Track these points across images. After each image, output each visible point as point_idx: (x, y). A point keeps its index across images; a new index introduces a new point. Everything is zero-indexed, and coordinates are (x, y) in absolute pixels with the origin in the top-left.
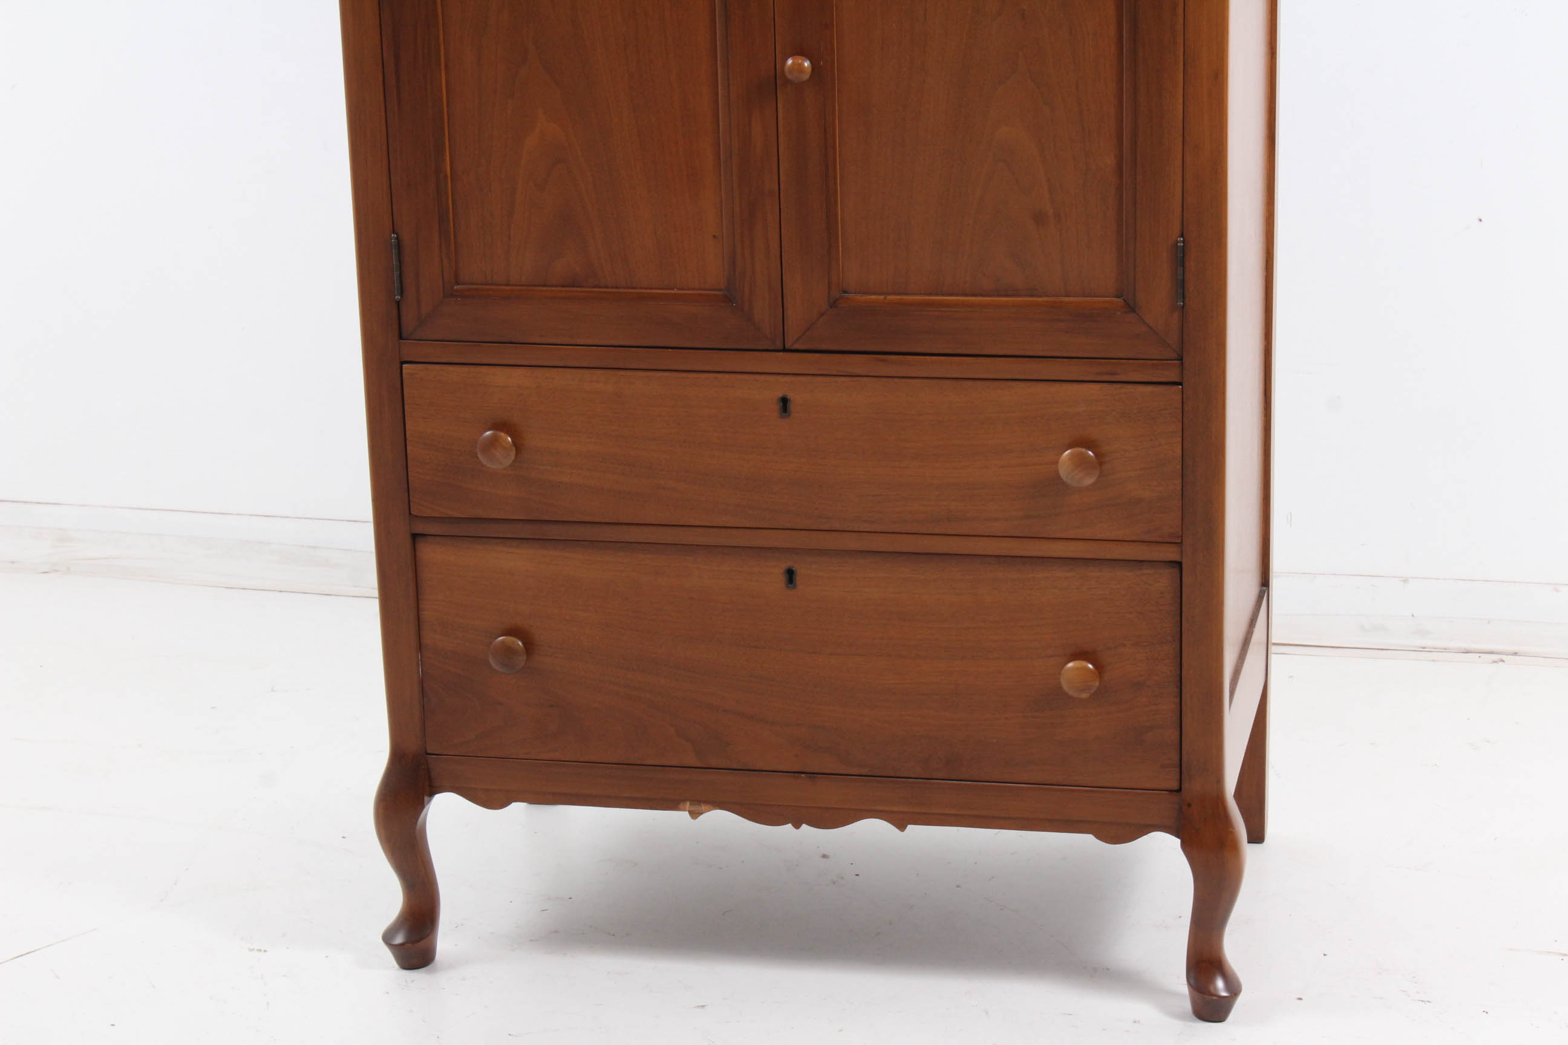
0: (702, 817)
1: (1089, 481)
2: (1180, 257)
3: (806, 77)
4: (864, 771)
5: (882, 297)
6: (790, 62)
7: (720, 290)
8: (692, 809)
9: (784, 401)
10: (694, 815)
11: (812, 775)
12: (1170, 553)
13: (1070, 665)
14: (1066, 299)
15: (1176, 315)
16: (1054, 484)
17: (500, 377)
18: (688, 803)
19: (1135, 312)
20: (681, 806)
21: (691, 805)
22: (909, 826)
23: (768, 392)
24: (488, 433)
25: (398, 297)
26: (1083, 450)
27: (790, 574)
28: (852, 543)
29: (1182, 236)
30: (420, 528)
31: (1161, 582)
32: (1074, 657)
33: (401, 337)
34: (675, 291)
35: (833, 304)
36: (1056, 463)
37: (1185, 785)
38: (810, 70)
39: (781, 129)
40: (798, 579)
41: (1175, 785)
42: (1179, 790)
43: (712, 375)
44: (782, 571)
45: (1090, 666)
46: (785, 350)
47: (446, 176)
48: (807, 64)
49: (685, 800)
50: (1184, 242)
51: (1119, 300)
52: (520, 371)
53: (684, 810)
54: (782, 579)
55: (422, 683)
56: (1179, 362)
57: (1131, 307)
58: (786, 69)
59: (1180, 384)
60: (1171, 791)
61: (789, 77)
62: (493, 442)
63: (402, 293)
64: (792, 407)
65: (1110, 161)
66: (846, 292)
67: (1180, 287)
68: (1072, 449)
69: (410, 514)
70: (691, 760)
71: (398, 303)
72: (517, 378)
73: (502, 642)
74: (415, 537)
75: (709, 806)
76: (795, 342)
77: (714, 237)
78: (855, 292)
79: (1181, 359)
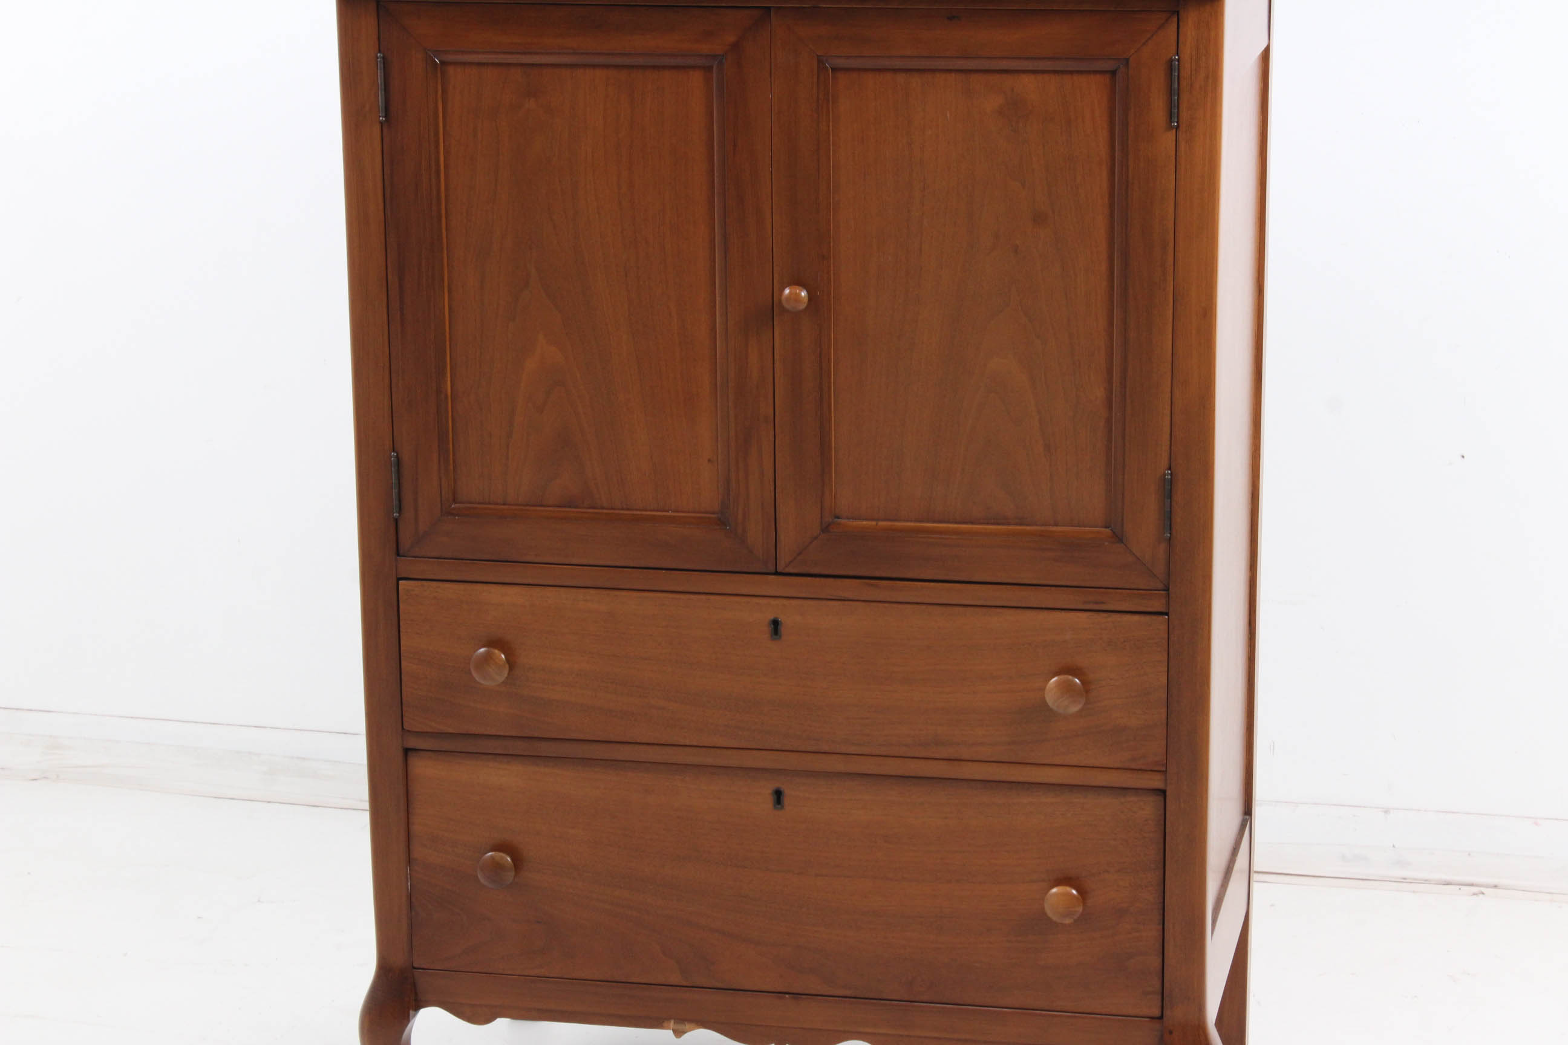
0: (686, 1035)
1: (1074, 709)
2: (1168, 489)
3: (803, 306)
4: (848, 993)
5: (874, 523)
6: (787, 291)
7: (713, 513)
8: (676, 1027)
9: (776, 623)
10: (678, 1033)
11: (796, 995)
12: (1156, 782)
13: (1054, 890)
14: (1054, 528)
15: (1163, 546)
16: (1042, 711)
17: (494, 595)
18: (672, 1022)
19: (1123, 542)
20: (665, 1024)
21: (674, 1023)
23: (760, 614)
24: (482, 650)
25: (396, 515)
26: (1070, 677)
27: (778, 795)
28: (838, 765)
29: (1170, 469)
30: (413, 742)
31: (1145, 809)
32: (1058, 883)
33: (398, 555)
34: (670, 513)
35: (825, 529)
36: (1043, 689)
37: (1167, 1013)
38: (806, 300)
39: (777, 357)
40: (786, 801)
41: (1156, 1012)
42: (1161, 1017)
43: (703, 597)
44: (770, 791)
45: (1074, 892)
46: (776, 573)
47: (446, 397)
48: (803, 294)
49: (669, 1019)
50: (1171, 474)
51: (1107, 530)
52: (515, 590)
53: (668, 1028)
54: (770, 800)
55: (410, 897)
56: (1166, 592)
57: (1118, 538)
58: (783, 298)
59: (1167, 614)
60: (1152, 1018)
61: (786, 306)
62: (487, 658)
63: (400, 511)
64: (783, 629)
65: (1099, 393)
66: (838, 517)
67: (1167, 519)
68: (1059, 677)
69: (403, 728)
70: (675, 978)
71: (396, 520)
72: (513, 596)
73: (491, 856)
74: (407, 751)
75: (692, 1025)
76: (787, 566)
77: (709, 460)
78: (847, 518)
79: (1167, 589)
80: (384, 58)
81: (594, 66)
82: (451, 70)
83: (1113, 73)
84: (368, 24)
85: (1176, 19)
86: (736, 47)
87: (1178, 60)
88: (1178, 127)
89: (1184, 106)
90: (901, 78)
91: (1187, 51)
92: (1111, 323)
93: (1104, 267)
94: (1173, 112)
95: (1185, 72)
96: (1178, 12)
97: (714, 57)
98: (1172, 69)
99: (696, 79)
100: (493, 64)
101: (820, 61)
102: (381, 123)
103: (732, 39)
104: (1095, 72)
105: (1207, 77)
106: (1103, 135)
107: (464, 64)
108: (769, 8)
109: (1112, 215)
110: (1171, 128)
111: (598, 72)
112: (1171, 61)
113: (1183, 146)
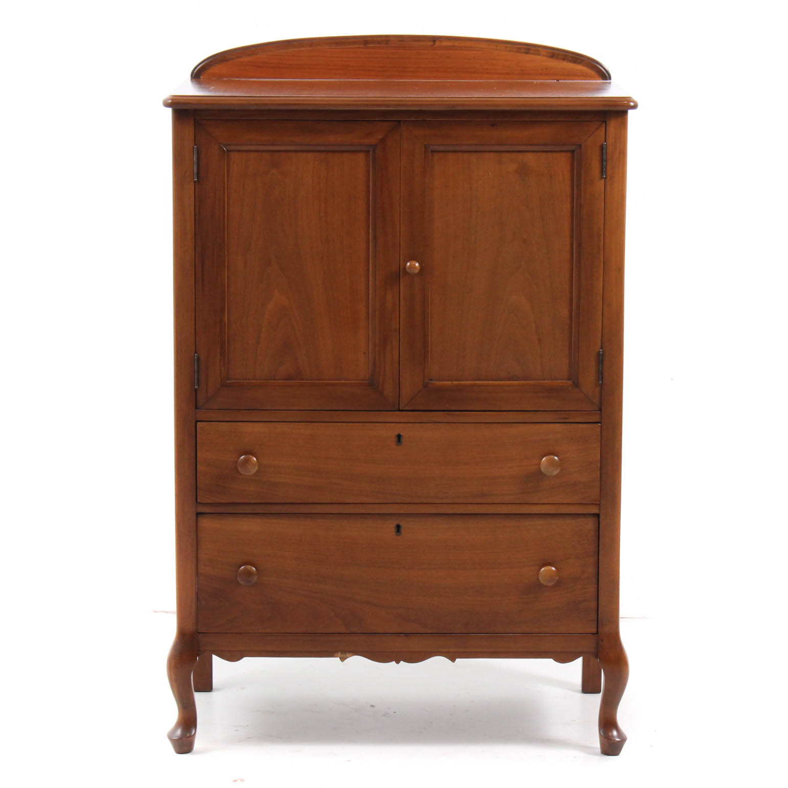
0: (347, 659)
1: (556, 472)
2: (600, 359)
3: (417, 271)
4: (435, 631)
5: (450, 382)
6: (408, 264)
7: (366, 380)
8: (342, 656)
9: (399, 436)
10: (343, 659)
11: (407, 634)
12: (595, 510)
13: (543, 569)
14: (543, 382)
15: (598, 389)
16: (539, 475)
17: (249, 428)
18: (339, 654)
19: (577, 387)
20: (336, 654)
21: (341, 654)
22: (457, 659)
23: (390, 432)
24: (242, 457)
25: (196, 387)
26: (552, 456)
27: (398, 528)
28: (432, 510)
29: (602, 348)
30: (202, 509)
31: (589, 525)
32: (544, 565)
33: (196, 408)
34: (343, 381)
35: (425, 386)
36: (539, 464)
37: (600, 630)
38: (419, 268)
39: (401, 298)
40: (402, 530)
41: (594, 630)
42: (597, 633)
43: (361, 424)
44: (394, 526)
45: (553, 569)
46: (399, 410)
47: (225, 324)
48: (417, 265)
49: (337, 652)
50: (603, 351)
51: (571, 381)
52: (261, 424)
53: (337, 657)
54: (394, 530)
55: (197, 594)
56: (599, 412)
57: (576, 385)
58: (407, 267)
59: (600, 423)
60: (592, 634)
61: (408, 270)
62: (246, 461)
63: (198, 385)
64: (403, 440)
65: (565, 312)
66: (431, 380)
67: (600, 374)
68: (547, 457)
69: (197, 502)
70: (343, 630)
71: (196, 390)
72: (259, 428)
73: (243, 569)
74: (198, 514)
75: (351, 654)
76: (404, 407)
77: (364, 353)
78: (436, 380)
79: (600, 410)
80: (197, 148)
81: (307, 151)
82: (232, 154)
83: (573, 152)
84: (189, 130)
85: (604, 125)
86: (383, 140)
87: (606, 145)
88: (605, 178)
89: (609, 167)
90: (466, 155)
91: (610, 140)
92: (571, 277)
93: (568, 248)
94: (603, 171)
95: (610, 150)
96: (606, 122)
97: (371, 145)
98: (602, 148)
99: (361, 157)
100: (254, 151)
101: (426, 147)
102: (195, 182)
103: (380, 136)
104: (565, 151)
105: (620, 153)
106: (568, 182)
107: (239, 151)
108: (400, 121)
109: (572, 222)
110: (602, 178)
111: (310, 155)
112: (602, 145)
113: (608, 188)
